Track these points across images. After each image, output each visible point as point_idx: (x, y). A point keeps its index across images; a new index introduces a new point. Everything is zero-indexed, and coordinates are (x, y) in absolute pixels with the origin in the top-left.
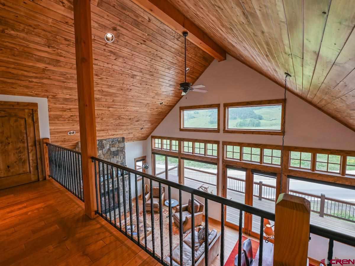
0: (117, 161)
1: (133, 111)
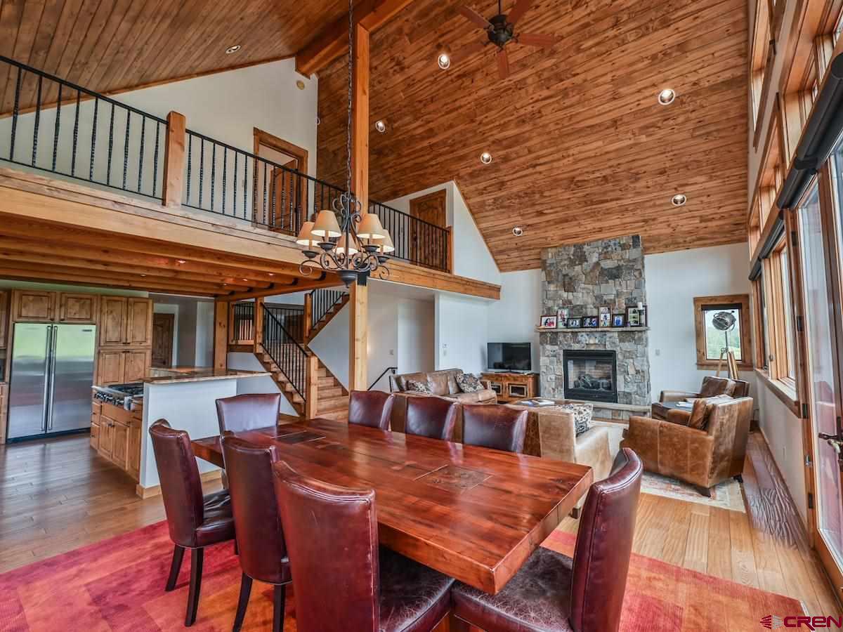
0: (617, 291)
1: (593, 155)
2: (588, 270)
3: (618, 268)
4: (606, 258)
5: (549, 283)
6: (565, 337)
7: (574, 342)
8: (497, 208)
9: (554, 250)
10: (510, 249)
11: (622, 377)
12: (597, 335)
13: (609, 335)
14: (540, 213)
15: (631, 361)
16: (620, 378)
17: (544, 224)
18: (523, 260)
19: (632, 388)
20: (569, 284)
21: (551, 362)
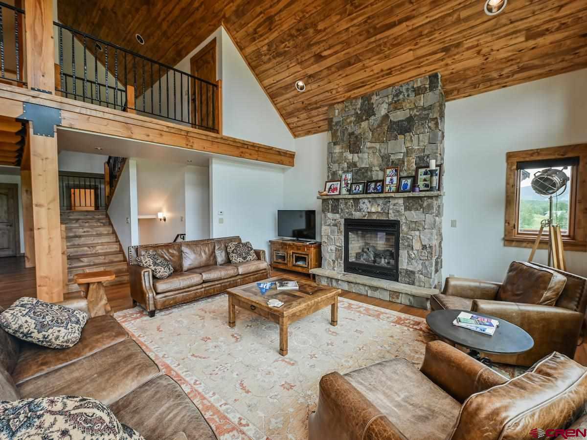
0: (407, 148)
2: (375, 126)
3: (410, 119)
4: (396, 109)
5: (335, 144)
6: (346, 204)
7: (355, 211)
8: (274, 58)
9: (340, 106)
10: (298, 110)
11: (406, 252)
12: (381, 202)
13: (393, 202)
14: (319, 57)
15: (417, 233)
16: (403, 254)
17: (325, 73)
18: (313, 122)
19: (416, 266)
20: (355, 144)
21: (332, 232)
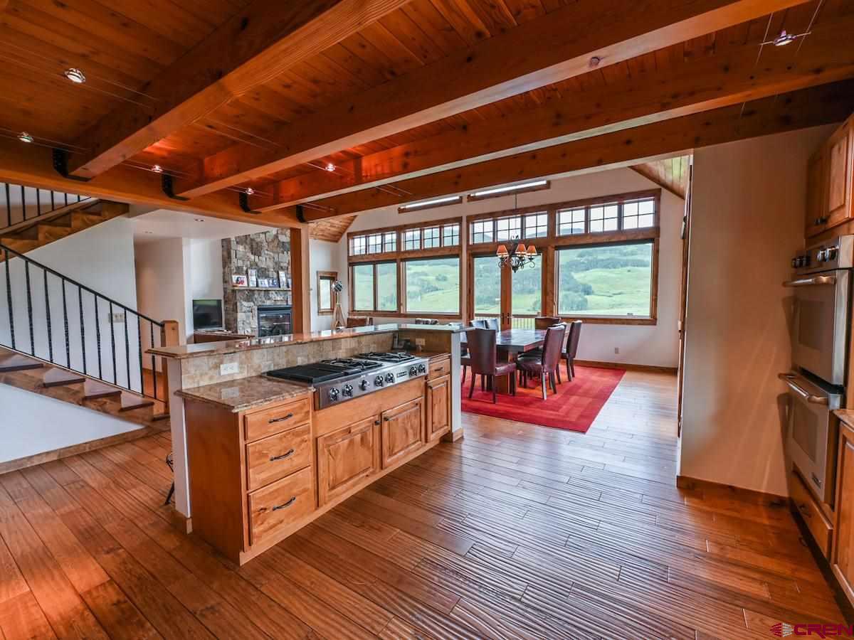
2: (270, 240)
6: (259, 294)
7: (266, 299)
12: (281, 293)
20: (256, 248)
21: (248, 317)
